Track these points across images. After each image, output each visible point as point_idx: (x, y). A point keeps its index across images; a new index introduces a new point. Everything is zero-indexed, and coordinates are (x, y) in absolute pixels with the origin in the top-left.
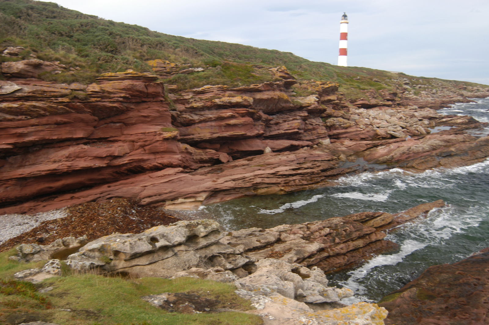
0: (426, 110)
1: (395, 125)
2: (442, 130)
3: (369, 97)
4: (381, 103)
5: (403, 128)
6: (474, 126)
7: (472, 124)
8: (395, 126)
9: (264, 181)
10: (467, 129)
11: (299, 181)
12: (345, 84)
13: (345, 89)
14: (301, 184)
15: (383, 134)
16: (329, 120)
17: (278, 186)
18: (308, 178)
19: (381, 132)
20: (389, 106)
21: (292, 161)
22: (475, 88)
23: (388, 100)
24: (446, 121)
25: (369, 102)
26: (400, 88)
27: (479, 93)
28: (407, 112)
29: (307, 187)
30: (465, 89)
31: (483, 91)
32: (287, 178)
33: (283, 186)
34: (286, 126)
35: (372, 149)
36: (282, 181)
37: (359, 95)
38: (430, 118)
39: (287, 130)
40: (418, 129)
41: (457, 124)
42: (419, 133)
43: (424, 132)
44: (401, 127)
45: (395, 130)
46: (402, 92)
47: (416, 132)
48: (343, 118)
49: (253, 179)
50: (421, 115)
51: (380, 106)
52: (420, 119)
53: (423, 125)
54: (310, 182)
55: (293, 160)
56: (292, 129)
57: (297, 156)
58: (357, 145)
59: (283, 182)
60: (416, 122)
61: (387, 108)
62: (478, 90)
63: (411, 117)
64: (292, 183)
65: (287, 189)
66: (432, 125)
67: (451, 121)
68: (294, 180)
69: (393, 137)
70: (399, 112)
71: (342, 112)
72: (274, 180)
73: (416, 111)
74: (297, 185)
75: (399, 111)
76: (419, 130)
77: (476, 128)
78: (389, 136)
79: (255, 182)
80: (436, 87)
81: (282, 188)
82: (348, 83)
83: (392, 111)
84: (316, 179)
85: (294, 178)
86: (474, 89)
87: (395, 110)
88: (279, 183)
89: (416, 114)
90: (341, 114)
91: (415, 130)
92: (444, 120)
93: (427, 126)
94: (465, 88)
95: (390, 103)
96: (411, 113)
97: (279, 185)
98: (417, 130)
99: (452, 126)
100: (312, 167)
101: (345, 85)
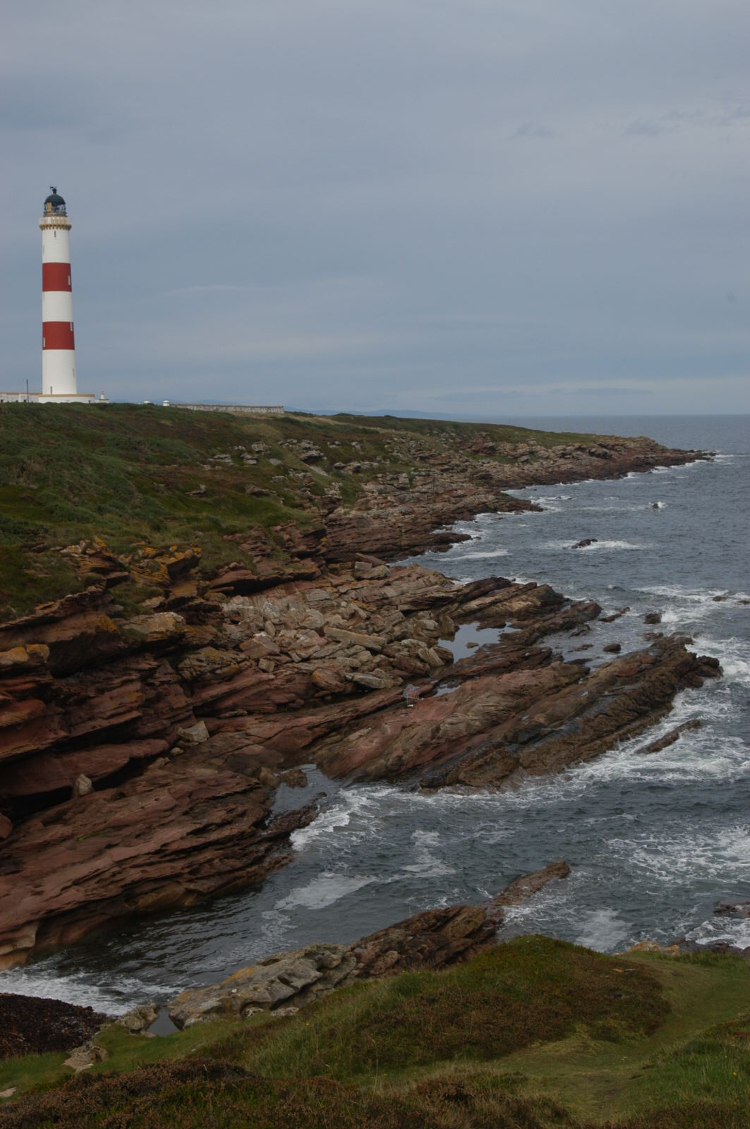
0: (414, 576)
1: (354, 645)
2: (481, 644)
3: (251, 558)
4: (289, 570)
5: (374, 652)
6: (561, 622)
7: (551, 611)
8: (352, 651)
9: (146, 875)
10: (545, 632)
11: (220, 860)
12: (175, 519)
13: (177, 536)
14: (229, 868)
15: (335, 683)
16: (187, 661)
17: (179, 883)
18: (236, 848)
19: (324, 677)
20: (309, 578)
21: (172, 809)
22: (523, 448)
23: (302, 556)
24: (481, 609)
25: (253, 573)
26: (317, 498)
27: (536, 465)
28: (364, 592)
29: (243, 873)
30: (491, 452)
31: (547, 458)
32: (191, 860)
33: (191, 881)
34: (107, 704)
35: (328, 740)
36: (183, 869)
37: (223, 554)
38: (435, 604)
39: (112, 716)
40: (419, 652)
41: (511, 615)
42: (428, 666)
43: (437, 658)
44: (368, 649)
45: (356, 662)
46: (326, 511)
47: (419, 664)
48: (217, 647)
49: (119, 873)
50: (402, 594)
51: (289, 580)
52: (406, 607)
53: (424, 633)
54: (245, 861)
55: (173, 805)
56: (125, 713)
57: (173, 791)
58: (288, 733)
59: (187, 870)
60: (400, 623)
61: (307, 585)
62: (532, 453)
63: (380, 607)
64: (206, 870)
65: (206, 887)
66: (446, 630)
67: (495, 608)
68: (210, 861)
69: (362, 690)
70: (341, 594)
71: (209, 631)
72: (167, 869)
73: (388, 584)
74: (220, 874)
75: (343, 590)
76: (421, 655)
77: (567, 626)
78: (349, 688)
79: (128, 881)
80: (407, 465)
81: (192, 886)
82: (181, 514)
83: (323, 594)
84: (252, 848)
85: (208, 855)
86: (520, 451)
87: (329, 590)
88: (179, 875)
89: (390, 592)
90: (210, 637)
91: (410, 656)
92: (474, 604)
93: (435, 633)
94: (492, 449)
95: (309, 566)
96: (376, 592)
97: (180, 880)
98: (418, 657)
99: (503, 626)
100: (229, 817)
101: (177, 524)
